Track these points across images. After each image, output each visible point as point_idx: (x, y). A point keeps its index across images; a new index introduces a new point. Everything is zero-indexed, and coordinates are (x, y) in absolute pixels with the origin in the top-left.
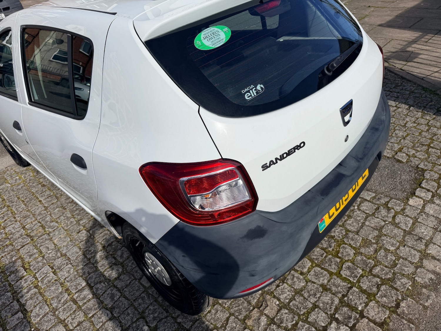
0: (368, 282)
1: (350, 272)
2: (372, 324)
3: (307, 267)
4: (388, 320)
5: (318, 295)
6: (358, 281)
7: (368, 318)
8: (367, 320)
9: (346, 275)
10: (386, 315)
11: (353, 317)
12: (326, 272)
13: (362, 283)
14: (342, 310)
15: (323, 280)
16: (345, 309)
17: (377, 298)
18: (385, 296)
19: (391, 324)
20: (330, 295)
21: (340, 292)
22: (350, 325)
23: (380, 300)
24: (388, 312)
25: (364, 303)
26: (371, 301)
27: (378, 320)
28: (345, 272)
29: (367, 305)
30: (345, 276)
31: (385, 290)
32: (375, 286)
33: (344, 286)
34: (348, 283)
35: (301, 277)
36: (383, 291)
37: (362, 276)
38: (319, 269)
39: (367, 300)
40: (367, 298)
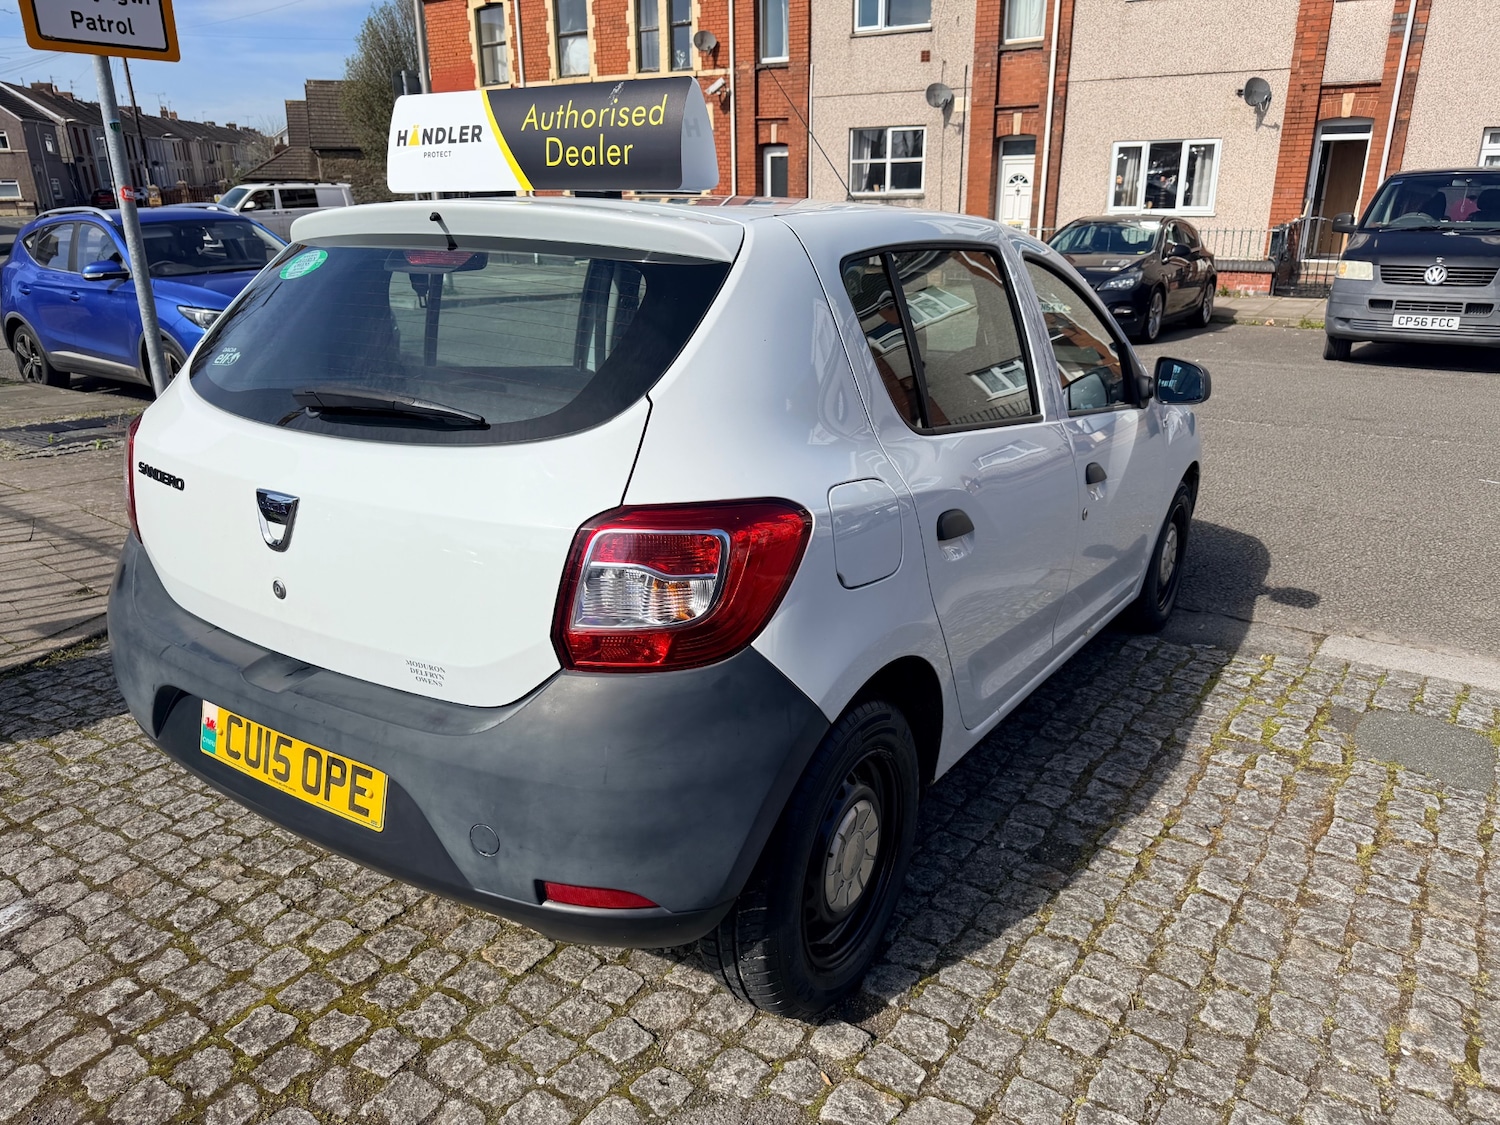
0: (210, 1065)
1: (262, 1028)
2: (86, 1058)
3: (318, 946)
4: (76, 1095)
5: (222, 963)
6: (223, 1045)
7: (108, 1052)
8: (103, 1049)
9: (253, 1019)
10: (94, 1091)
11: (127, 1023)
12: (284, 979)
13: (215, 1053)
14: (157, 1005)
15: (263, 974)
16: (158, 1011)
17: (150, 1078)
18: (147, 1098)
19: (66, 1103)
20: (212, 984)
21: (209, 1004)
22: (111, 1018)
23: (143, 1083)
24: (98, 1097)
25: (151, 1049)
26: (150, 1064)
27: (91, 1072)
28: (266, 1017)
29: (142, 1052)
30: (253, 1013)
31: (166, 1101)
32: (193, 1080)
33: (225, 1013)
34: (228, 1022)
35: (292, 936)
36: (163, 1096)
37: (237, 1054)
38: (301, 968)
39: (156, 1054)
40: (163, 1055)
